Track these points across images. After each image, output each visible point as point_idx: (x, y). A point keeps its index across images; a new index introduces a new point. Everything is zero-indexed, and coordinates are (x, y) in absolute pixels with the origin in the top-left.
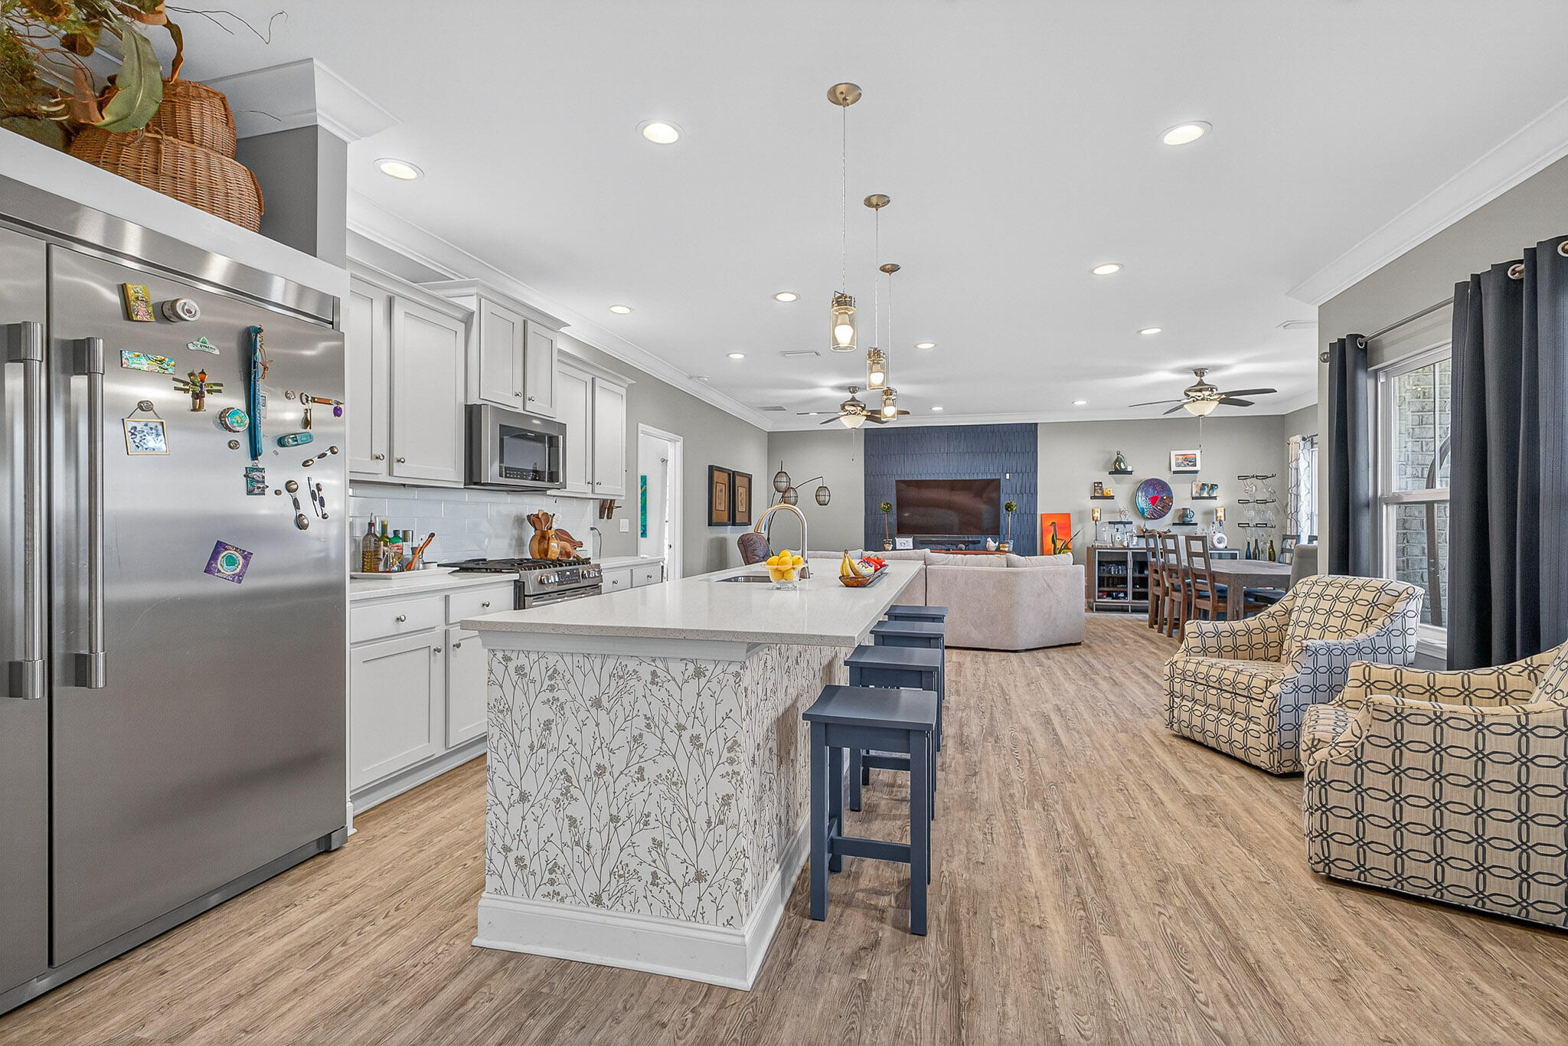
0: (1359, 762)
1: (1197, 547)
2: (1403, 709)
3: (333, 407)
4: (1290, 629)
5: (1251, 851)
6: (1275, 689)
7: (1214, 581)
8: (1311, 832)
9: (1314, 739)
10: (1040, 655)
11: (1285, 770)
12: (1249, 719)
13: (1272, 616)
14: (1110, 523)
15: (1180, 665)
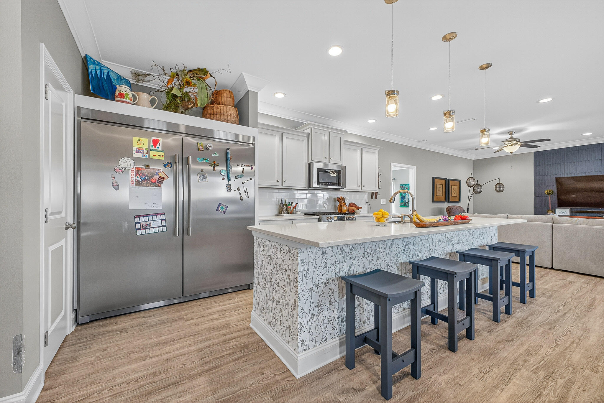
3: (251, 167)
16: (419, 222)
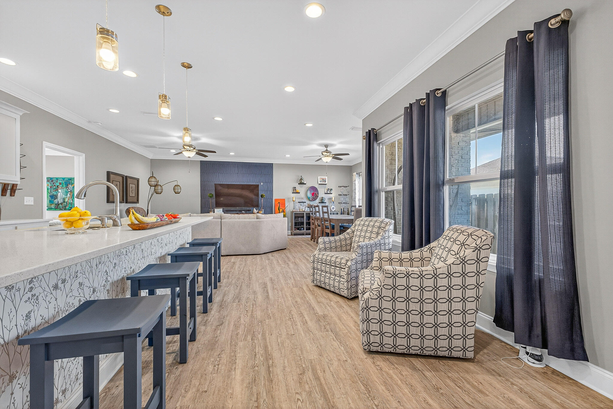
0: (380, 297)
1: (325, 209)
2: (396, 271)
4: (354, 238)
5: (340, 343)
6: (349, 263)
7: (331, 222)
8: (363, 332)
9: (364, 288)
10: (270, 255)
11: (353, 296)
12: (340, 276)
13: (348, 234)
14: (298, 202)
15: (317, 256)
16: (137, 222)
